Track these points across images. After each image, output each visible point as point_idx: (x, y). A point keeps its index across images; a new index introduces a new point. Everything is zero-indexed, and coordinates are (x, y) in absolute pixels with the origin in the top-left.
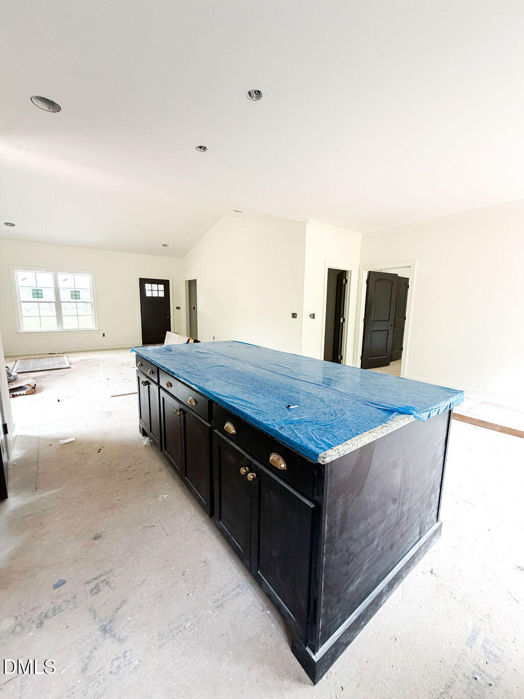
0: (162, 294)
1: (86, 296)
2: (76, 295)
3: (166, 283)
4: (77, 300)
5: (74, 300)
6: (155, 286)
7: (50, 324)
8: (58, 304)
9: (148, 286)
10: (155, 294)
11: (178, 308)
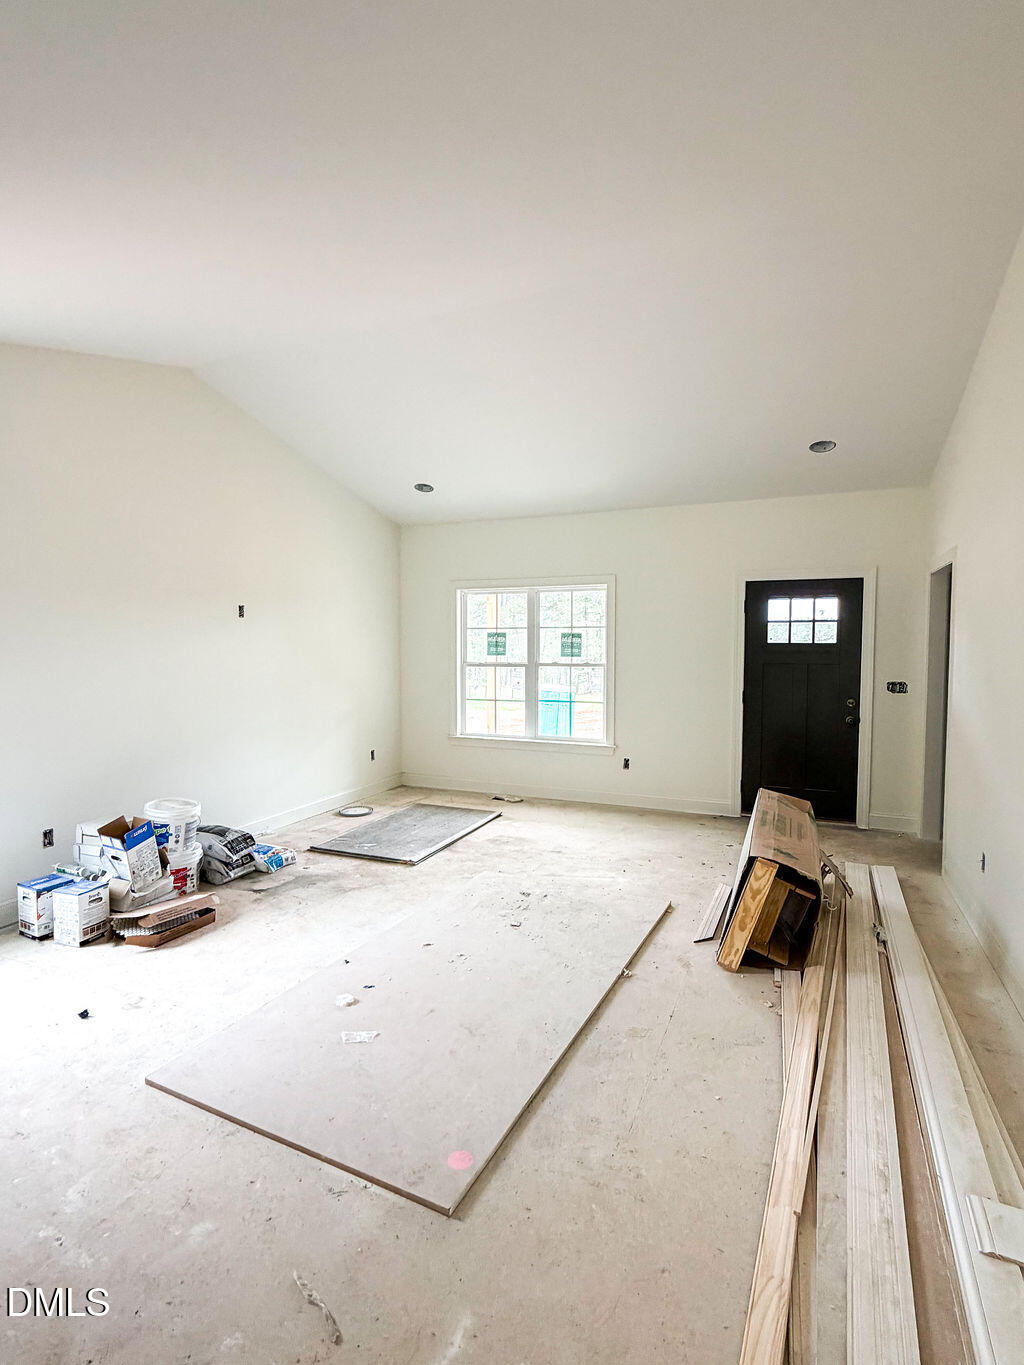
0: (828, 635)
1: (595, 647)
2: (571, 643)
3: (849, 591)
4: (576, 660)
5: (567, 660)
6: (802, 606)
7: (512, 724)
8: (532, 667)
9: (777, 608)
10: (802, 635)
11: (897, 687)
